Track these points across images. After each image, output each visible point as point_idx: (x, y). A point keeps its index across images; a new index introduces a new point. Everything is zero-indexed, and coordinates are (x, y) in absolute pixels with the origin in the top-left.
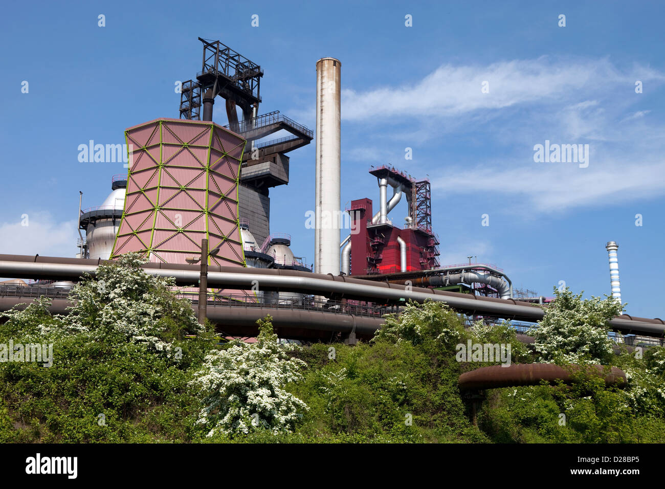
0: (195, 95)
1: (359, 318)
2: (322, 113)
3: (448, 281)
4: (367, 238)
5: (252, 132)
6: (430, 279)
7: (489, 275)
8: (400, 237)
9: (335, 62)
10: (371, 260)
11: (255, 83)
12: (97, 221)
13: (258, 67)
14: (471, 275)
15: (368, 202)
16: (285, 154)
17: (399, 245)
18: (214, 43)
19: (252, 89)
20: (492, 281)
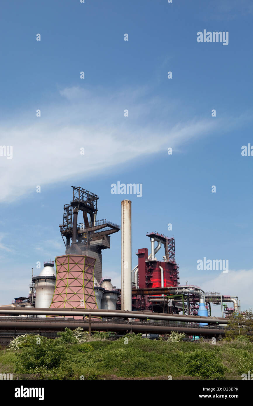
0: (69, 210)
1: (133, 325)
2: (123, 223)
3: (177, 292)
4: (146, 267)
5: (94, 228)
6: (170, 291)
7: (194, 290)
8: (161, 266)
9: (129, 201)
10: (148, 277)
11: (95, 203)
12: (39, 280)
13: (97, 196)
14: (187, 290)
15: (146, 250)
16: (108, 235)
17: (160, 270)
18: (78, 187)
19: (94, 206)
20: (195, 293)
